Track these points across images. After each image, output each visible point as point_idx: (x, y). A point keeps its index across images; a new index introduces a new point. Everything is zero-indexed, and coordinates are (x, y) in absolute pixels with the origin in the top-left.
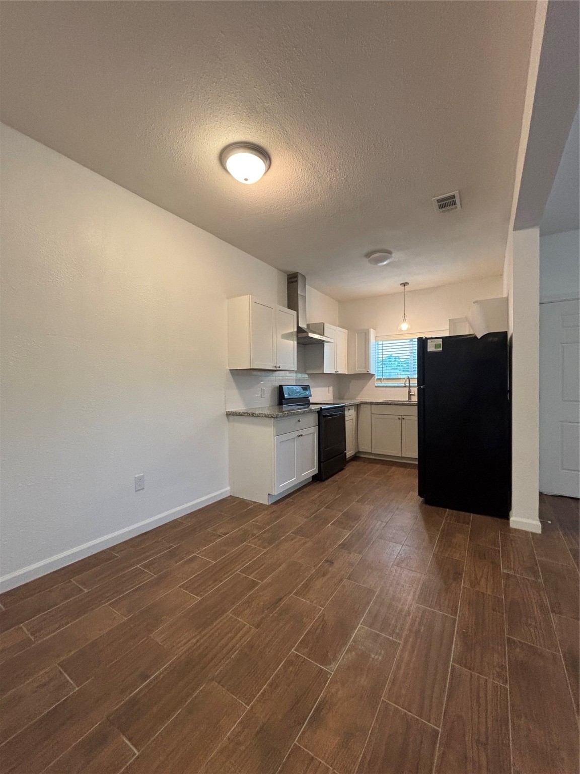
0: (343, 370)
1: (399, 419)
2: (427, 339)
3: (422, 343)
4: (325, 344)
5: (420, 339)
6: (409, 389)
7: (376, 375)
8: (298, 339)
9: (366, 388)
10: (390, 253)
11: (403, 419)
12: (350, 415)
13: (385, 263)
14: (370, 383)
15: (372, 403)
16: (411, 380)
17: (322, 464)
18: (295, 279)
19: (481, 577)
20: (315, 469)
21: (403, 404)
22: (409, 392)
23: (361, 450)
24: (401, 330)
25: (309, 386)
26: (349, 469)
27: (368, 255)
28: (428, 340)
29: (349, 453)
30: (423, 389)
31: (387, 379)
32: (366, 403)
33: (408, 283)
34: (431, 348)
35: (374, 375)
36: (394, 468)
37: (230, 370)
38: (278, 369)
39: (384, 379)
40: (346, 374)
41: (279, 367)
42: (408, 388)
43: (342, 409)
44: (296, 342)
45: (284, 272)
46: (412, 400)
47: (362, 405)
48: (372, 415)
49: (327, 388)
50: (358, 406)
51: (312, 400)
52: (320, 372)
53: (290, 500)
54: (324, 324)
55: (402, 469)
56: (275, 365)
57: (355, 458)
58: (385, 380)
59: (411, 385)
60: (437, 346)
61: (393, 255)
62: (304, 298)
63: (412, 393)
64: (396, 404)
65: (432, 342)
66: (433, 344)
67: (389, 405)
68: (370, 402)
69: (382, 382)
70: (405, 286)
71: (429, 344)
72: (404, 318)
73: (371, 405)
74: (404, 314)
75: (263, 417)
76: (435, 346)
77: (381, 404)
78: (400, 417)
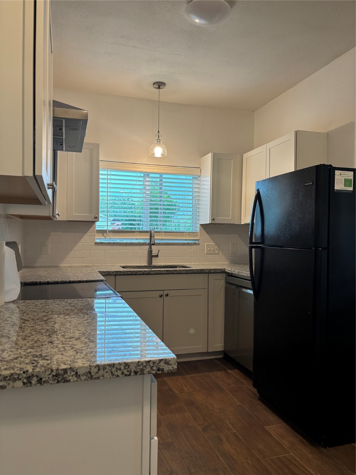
6: (151, 248)
11: (167, 295)
14: (86, 238)
15: (117, 274)
22: (150, 252)
32: (108, 274)
33: (164, 85)
34: (339, 184)
58: (111, 234)
59: (153, 241)
60: (347, 182)
63: (154, 253)
64: (157, 272)
65: (341, 174)
66: (342, 178)
67: (146, 274)
68: (116, 271)
69: (105, 237)
70: (159, 88)
71: (336, 177)
72: (157, 138)
73: (115, 277)
74: (159, 132)
75: (118, 376)
76: (344, 182)
77: (134, 273)
78: (161, 293)
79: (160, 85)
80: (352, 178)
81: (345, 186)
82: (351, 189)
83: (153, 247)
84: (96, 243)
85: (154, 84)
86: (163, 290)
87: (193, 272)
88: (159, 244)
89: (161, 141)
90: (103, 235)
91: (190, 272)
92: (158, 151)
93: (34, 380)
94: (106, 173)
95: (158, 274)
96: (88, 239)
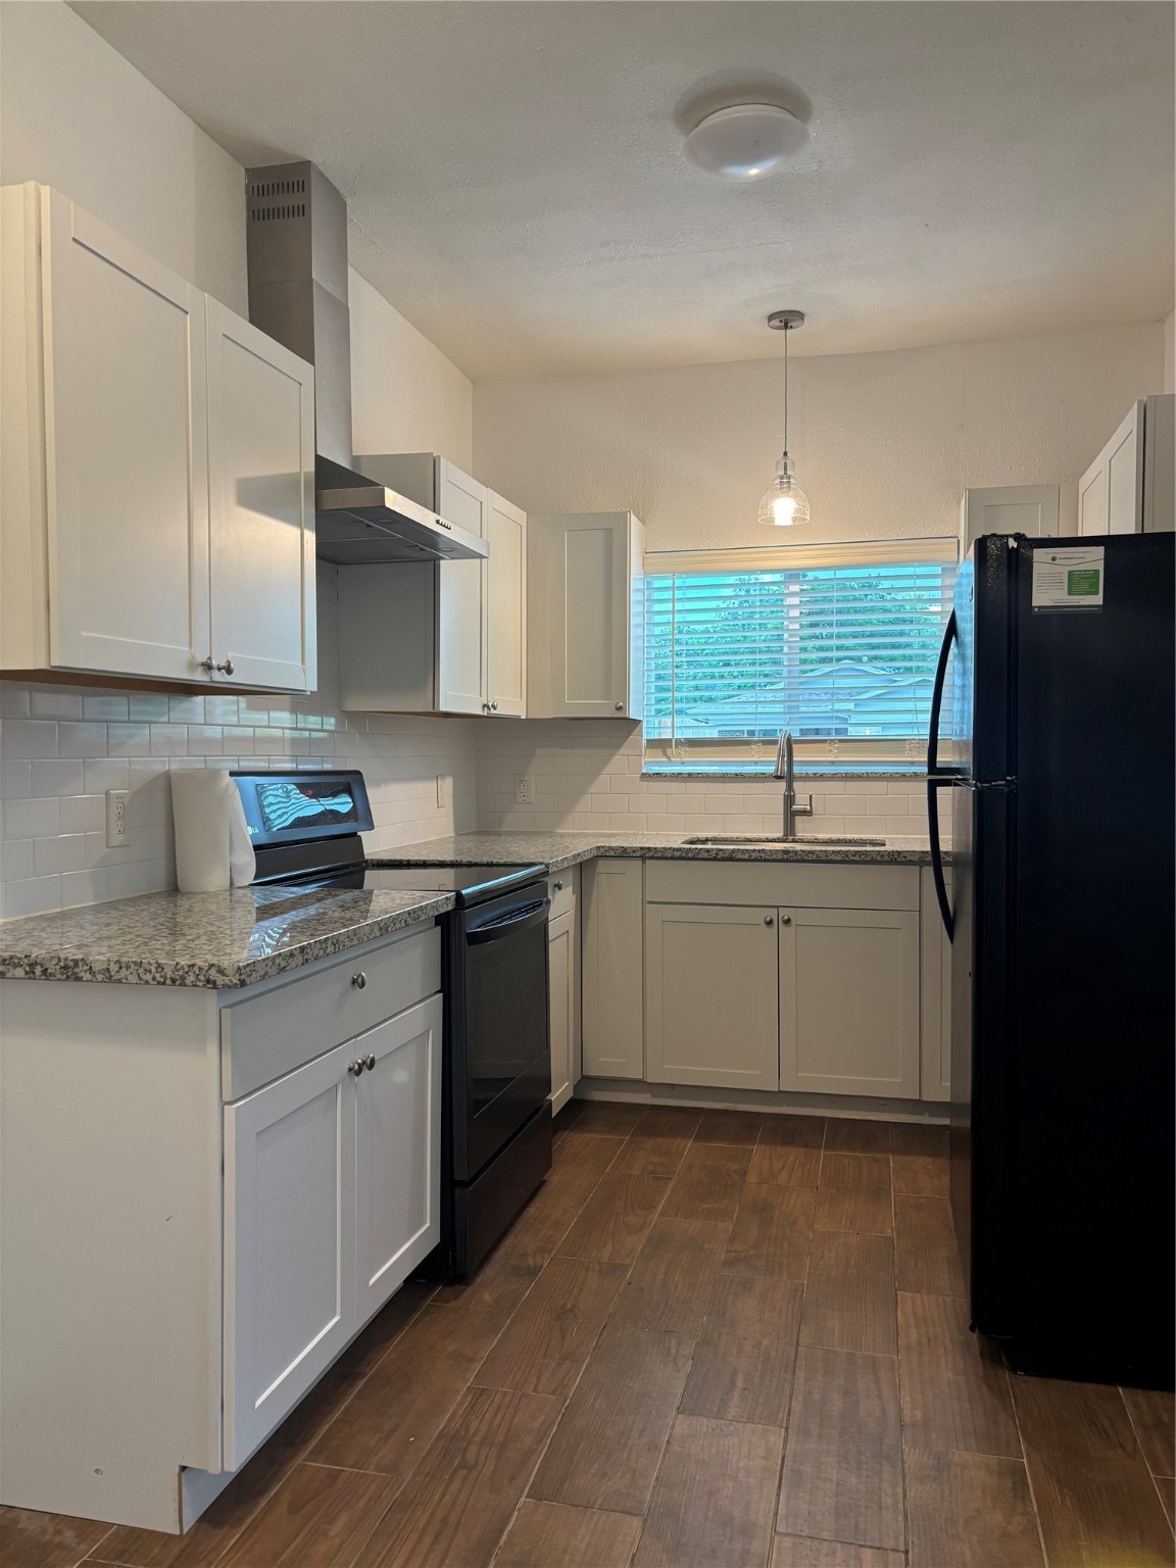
0: (512, 704)
1: (769, 923)
2: (1028, 543)
4: (446, 566)
5: (990, 546)
6: (790, 788)
7: (644, 725)
8: (325, 522)
9: (602, 782)
11: (788, 922)
12: (561, 907)
13: (754, 171)
14: (619, 761)
15: (646, 855)
16: (794, 746)
17: (461, 1193)
18: (293, 200)
20: (428, 1225)
22: (789, 799)
23: (593, 1071)
25: (358, 773)
27: (692, 110)
28: (1039, 554)
30: (1010, 794)
31: (693, 743)
32: (624, 854)
33: (799, 315)
34: (1049, 589)
35: (637, 722)
36: (760, 1156)
38: (219, 677)
39: (679, 743)
40: (515, 720)
41: (229, 671)
42: (782, 786)
43: (532, 891)
44: (311, 537)
45: (234, 150)
46: (799, 835)
47: (601, 862)
48: (648, 906)
49: (433, 784)
50: (585, 868)
51: (374, 845)
52: (421, 705)
53: (306, 1463)
54: (435, 462)
55: (794, 1154)
56: (202, 658)
57: (577, 1107)
58: (682, 750)
59: (796, 770)
60: (1077, 581)
62: (341, 311)
63: (801, 803)
64: (754, 855)
65: (1054, 559)
66: (1059, 569)
67: (723, 859)
68: (642, 848)
69: (668, 758)
70: (786, 327)
71: (1037, 569)
72: (782, 473)
73: (644, 862)
74: (785, 454)
75: (147, 982)
76: (1066, 581)
77: (690, 855)
78: (772, 914)
79: (786, 319)
80: (1100, 567)
81: (1070, 593)
82: (1097, 600)
83: (796, 785)
84: (645, 776)
85: (771, 317)
86: (777, 907)
87: (868, 858)
88: (821, 775)
89: (792, 480)
90: (665, 754)
91: (857, 858)
92: (784, 509)
93: (38, 970)
94: (669, 583)
95: (756, 860)
96: (620, 764)
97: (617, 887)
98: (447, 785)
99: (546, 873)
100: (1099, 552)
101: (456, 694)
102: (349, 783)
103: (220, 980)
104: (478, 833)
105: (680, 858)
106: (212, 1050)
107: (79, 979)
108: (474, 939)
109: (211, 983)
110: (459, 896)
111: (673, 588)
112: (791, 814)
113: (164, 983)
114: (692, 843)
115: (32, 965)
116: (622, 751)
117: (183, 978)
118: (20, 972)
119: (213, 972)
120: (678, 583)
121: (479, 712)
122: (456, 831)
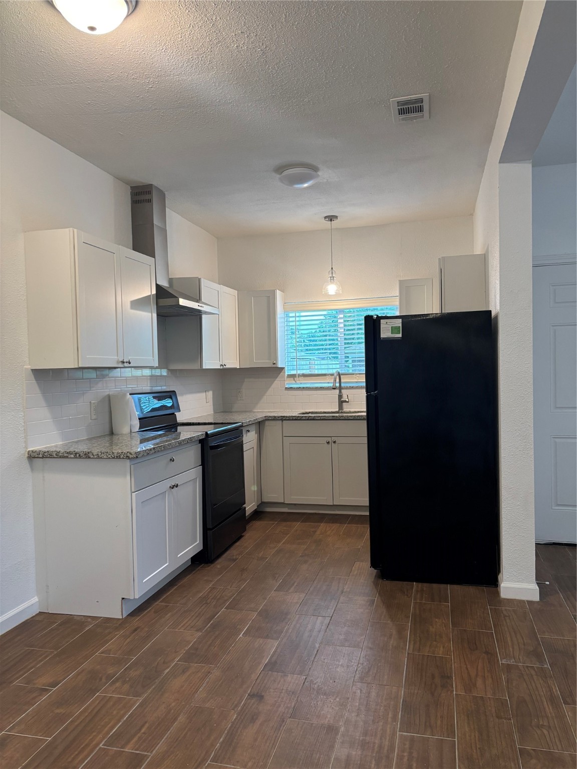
0: (233, 363)
1: (328, 443)
2: (379, 318)
3: (372, 324)
4: (204, 317)
5: (368, 319)
6: (340, 392)
7: (286, 369)
8: (159, 308)
9: (270, 391)
10: (315, 169)
11: (335, 442)
12: (249, 439)
13: (306, 185)
14: (277, 383)
15: (283, 419)
16: (341, 376)
17: (210, 533)
18: (147, 197)
19: (477, 675)
20: (198, 542)
21: (334, 419)
22: (340, 396)
23: (265, 500)
24: (327, 295)
25: (174, 391)
26: (252, 535)
27: (279, 170)
28: (382, 321)
29: (250, 507)
30: (376, 397)
31: (304, 375)
32: (275, 419)
33: (336, 217)
34: (386, 332)
35: (283, 368)
36: (322, 526)
37: (32, 370)
38: (126, 365)
39: (299, 376)
40: (236, 369)
41: (130, 363)
42: (337, 391)
43: (238, 432)
44: (155, 315)
45: (126, 182)
46: (345, 410)
47: (267, 422)
48: (284, 438)
49: (204, 394)
50: (260, 425)
51: (181, 417)
52: (195, 366)
53: (159, 603)
54: (199, 280)
55: (335, 526)
56: (121, 360)
57: (258, 514)
58: (301, 378)
59: (343, 385)
60: (394, 330)
61: (320, 173)
62: (164, 231)
63: (345, 398)
64: (322, 418)
65: (387, 323)
66: (388, 326)
67: (311, 420)
68: (281, 416)
69: (295, 381)
70: (331, 221)
71: (382, 326)
72: (331, 275)
73: (282, 422)
74: (332, 268)
75: (109, 458)
76: (390, 330)
77: (299, 419)
78: (329, 439)
79: (331, 218)
80: (400, 325)
81: (392, 333)
82: (400, 335)
83: (343, 391)
84: (286, 388)
85: (325, 218)
86: (331, 437)
87: (362, 418)
88: (352, 387)
89: (335, 279)
90: (294, 380)
91: (358, 418)
92: (332, 289)
93: (78, 455)
94: (294, 315)
95: (323, 420)
96: (278, 384)
97: (273, 431)
98: (210, 394)
99: (241, 426)
100: (400, 320)
101: (210, 362)
102: (171, 395)
103: (131, 456)
104: (223, 412)
105: (296, 420)
106: (128, 477)
107: (89, 458)
108: (212, 448)
109: (128, 458)
110: (206, 433)
111: (295, 317)
112: (341, 402)
113: (114, 458)
114: (303, 414)
115: (76, 454)
116: (277, 379)
117: (120, 456)
118: (72, 456)
119: (128, 454)
120: (297, 315)
121: (219, 368)
122: (214, 411)
